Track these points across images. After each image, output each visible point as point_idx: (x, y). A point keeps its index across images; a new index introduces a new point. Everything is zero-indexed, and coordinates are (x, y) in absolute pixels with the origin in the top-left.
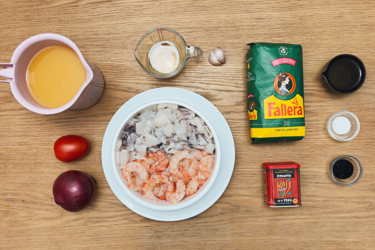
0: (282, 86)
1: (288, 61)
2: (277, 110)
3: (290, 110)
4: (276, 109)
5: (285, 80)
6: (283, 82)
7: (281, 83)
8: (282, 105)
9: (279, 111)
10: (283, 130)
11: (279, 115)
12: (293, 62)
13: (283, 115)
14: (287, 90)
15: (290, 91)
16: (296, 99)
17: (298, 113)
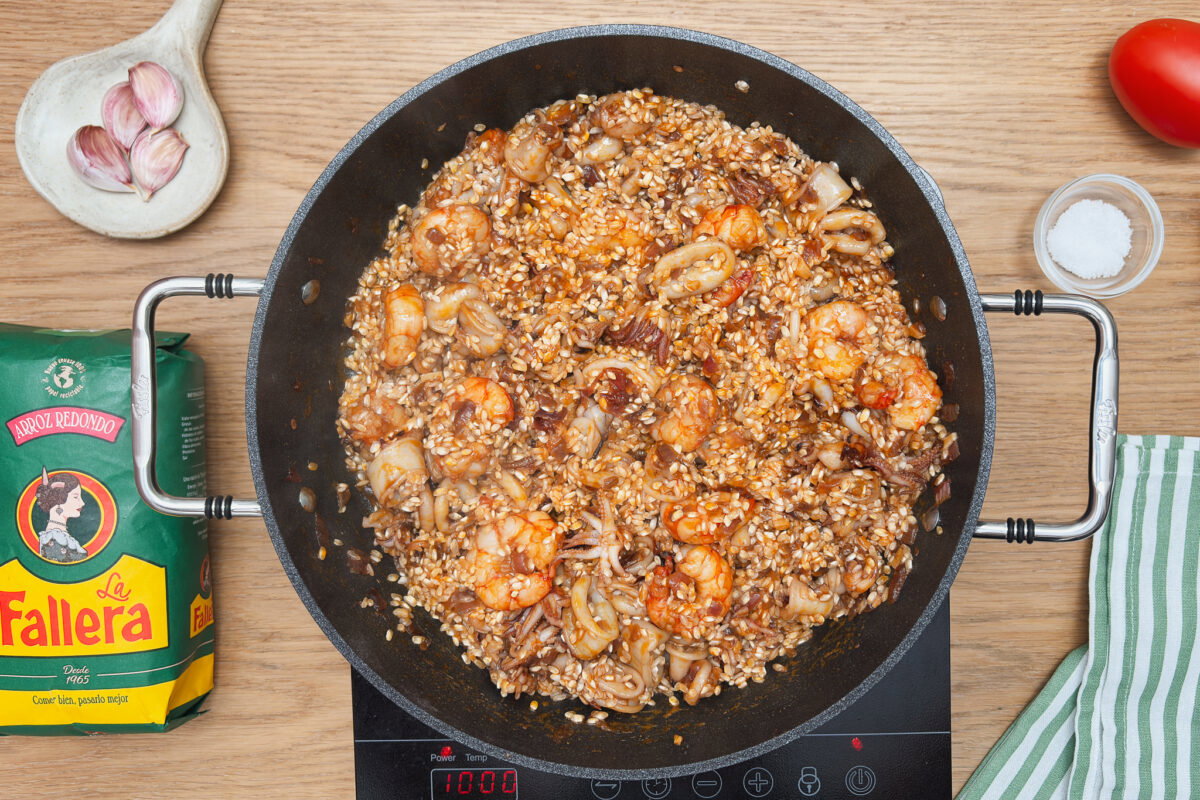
0: (50, 526)
1: (79, 421)
2: (34, 620)
3: (88, 622)
4: (29, 616)
5: (64, 501)
6: (53, 511)
7: (48, 515)
8: (52, 602)
9: (40, 626)
10: (63, 701)
11: (42, 641)
12: (104, 427)
13: (56, 642)
14: (73, 544)
15: (85, 546)
16: (115, 576)
17: (127, 633)
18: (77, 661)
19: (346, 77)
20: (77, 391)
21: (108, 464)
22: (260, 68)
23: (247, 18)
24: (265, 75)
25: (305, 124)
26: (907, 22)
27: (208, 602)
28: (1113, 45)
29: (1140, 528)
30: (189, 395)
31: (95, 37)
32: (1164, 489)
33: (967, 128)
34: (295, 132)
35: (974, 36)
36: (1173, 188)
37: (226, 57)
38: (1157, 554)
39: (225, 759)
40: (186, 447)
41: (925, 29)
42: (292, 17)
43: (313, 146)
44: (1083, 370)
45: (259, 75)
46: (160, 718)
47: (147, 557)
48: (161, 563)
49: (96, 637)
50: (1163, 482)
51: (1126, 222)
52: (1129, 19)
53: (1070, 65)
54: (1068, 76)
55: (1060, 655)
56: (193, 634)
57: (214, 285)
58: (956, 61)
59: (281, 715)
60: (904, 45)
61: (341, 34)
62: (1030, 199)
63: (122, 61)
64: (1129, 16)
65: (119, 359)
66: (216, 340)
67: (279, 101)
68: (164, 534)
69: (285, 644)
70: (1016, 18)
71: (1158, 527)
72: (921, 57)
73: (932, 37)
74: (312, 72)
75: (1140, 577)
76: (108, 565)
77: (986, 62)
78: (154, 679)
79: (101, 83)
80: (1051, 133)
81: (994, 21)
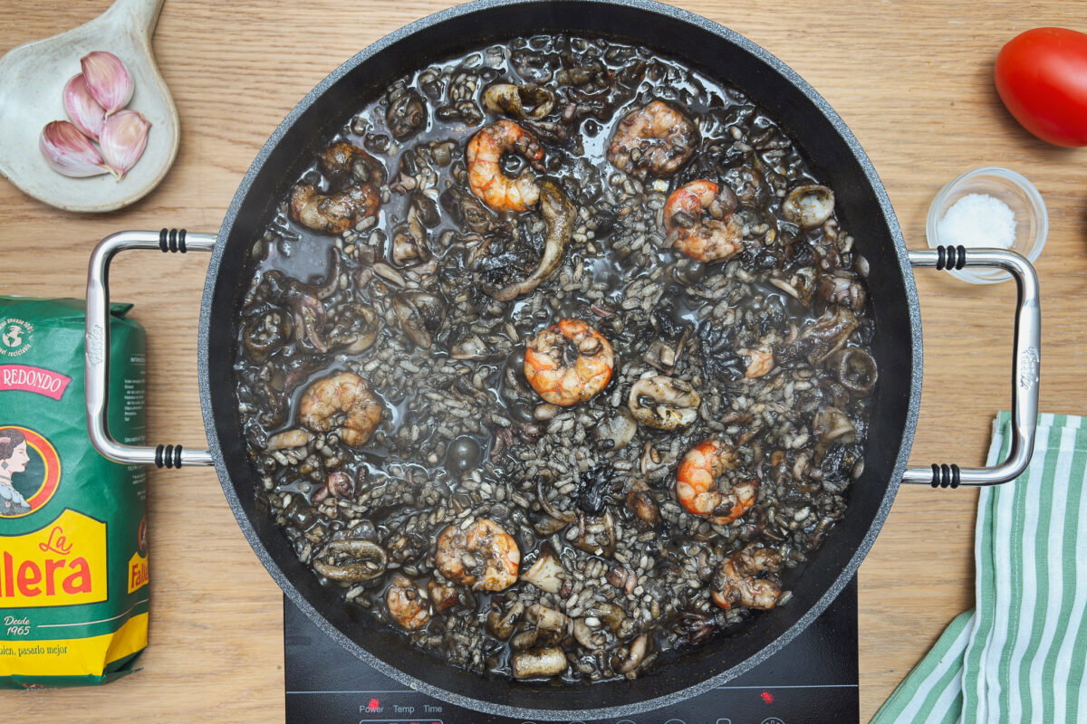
1: (27, 379)
3: (29, 574)
5: (10, 456)
10: (3, 652)
14: (18, 498)
15: (29, 500)
16: (58, 530)
17: (67, 586)
18: (18, 612)
19: (287, 70)
20: (25, 349)
21: (53, 421)
22: (206, 59)
23: (196, 12)
24: (210, 66)
25: (247, 112)
26: (808, 30)
27: (144, 561)
28: (996, 56)
29: (1023, 499)
30: (132, 360)
31: (50, 27)
32: (1046, 464)
33: (862, 129)
34: (238, 120)
35: (870, 44)
36: (1050, 186)
37: (174, 48)
38: (1039, 524)
39: (155, 716)
40: (128, 408)
41: (824, 37)
42: (237, 12)
43: (254, 133)
44: (968, 354)
45: (205, 66)
46: (98, 670)
47: (89, 513)
48: (103, 519)
49: (37, 589)
50: (1046, 457)
51: (1010, 215)
52: (1009, 33)
53: (956, 72)
54: (955, 82)
55: (946, 621)
56: (130, 590)
57: (168, 239)
58: (852, 67)
59: (211, 674)
60: (805, 52)
61: (282, 29)
62: (920, 195)
63: (76, 47)
64: (1010, 30)
65: (66, 320)
66: (158, 315)
67: (223, 90)
68: (106, 491)
69: (215, 605)
70: (908, 28)
71: (1041, 499)
72: (822, 62)
73: (831, 44)
74: (255, 64)
75: (1024, 545)
76: (50, 519)
77: (881, 68)
78: (94, 631)
79: (55, 68)
80: (939, 134)
81: (888, 31)
